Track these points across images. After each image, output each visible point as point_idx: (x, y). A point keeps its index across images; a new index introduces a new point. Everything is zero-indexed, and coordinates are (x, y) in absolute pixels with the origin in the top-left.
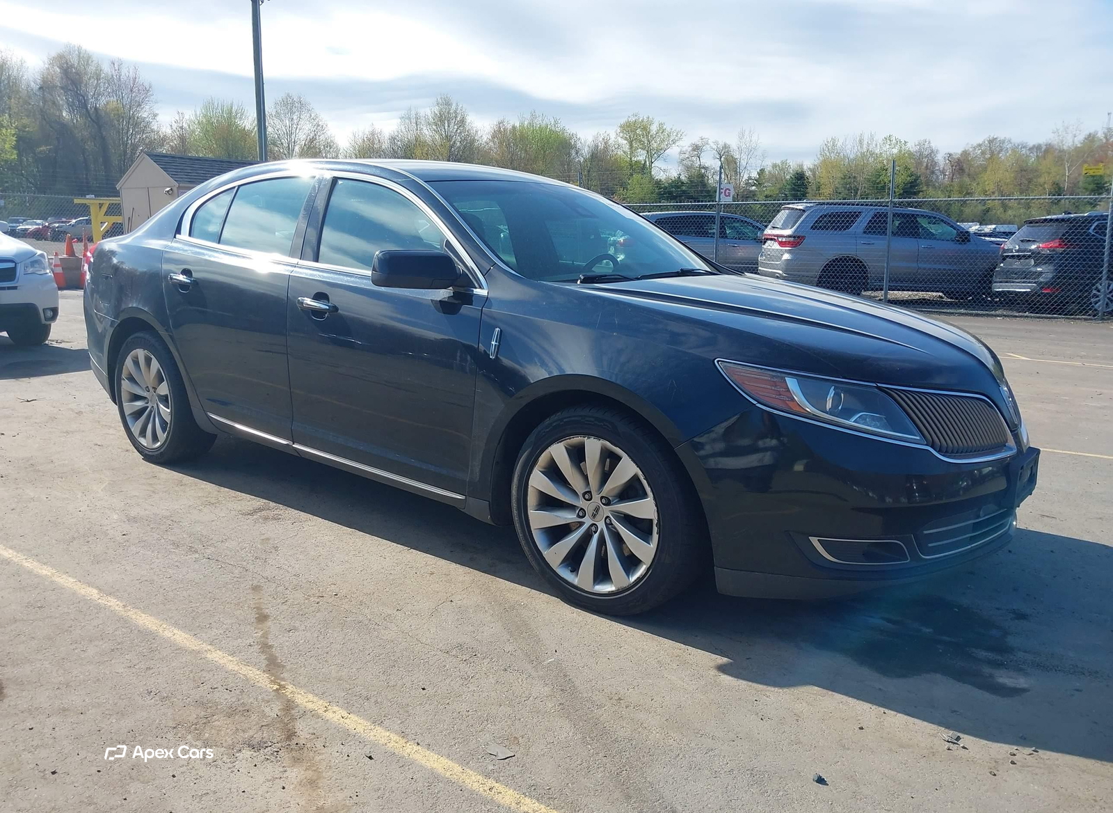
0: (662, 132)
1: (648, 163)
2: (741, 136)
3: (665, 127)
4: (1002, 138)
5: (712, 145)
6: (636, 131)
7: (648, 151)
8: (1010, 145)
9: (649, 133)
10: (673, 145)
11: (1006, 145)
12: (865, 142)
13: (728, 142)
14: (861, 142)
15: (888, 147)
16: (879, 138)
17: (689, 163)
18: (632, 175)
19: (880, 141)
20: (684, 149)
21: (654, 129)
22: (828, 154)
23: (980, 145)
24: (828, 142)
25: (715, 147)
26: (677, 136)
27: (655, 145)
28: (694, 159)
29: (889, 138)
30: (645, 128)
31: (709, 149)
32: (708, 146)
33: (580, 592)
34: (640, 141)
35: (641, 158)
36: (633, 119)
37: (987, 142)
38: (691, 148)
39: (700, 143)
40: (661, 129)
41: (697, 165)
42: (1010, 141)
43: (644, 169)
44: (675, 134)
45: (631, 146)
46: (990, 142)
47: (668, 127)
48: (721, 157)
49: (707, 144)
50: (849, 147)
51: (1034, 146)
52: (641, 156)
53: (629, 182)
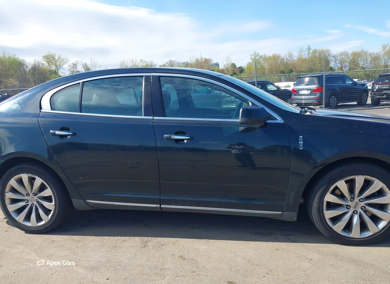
0: (60, 59)
1: (56, 70)
2: (91, 60)
3: (61, 57)
4: (174, 60)
5: (80, 63)
6: (50, 58)
7: (56, 66)
8: (176, 63)
9: (55, 59)
10: (66, 64)
11: (175, 63)
12: (134, 62)
13: (86, 62)
14: (133, 61)
15: (142, 63)
16: (138, 60)
17: (73, 70)
18: (51, 75)
19: (139, 61)
20: (70, 65)
21: (57, 58)
22: (122, 66)
23: (168, 63)
24: (122, 62)
25: (81, 64)
26: (66, 60)
27: (58, 64)
28: (74, 68)
29: (141, 60)
30: (53, 58)
31: (79, 65)
32: (79, 64)
33: (354, 239)
34: (52, 62)
35: (53, 69)
36: (48, 54)
37: (169, 62)
38: (72, 65)
39: (76, 63)
40: (60, 58)
41: (76, 71)
42: (176, 61)
43: (56, 73)
44: (65, 59)
45: (49, 64)
46: (171, 61)
47: (62, 57)
48: (84, 68)
49: (79, 63)
50: (129, 63)
51: (183, 63)
52: (54, 68)
53: (51, 77)
